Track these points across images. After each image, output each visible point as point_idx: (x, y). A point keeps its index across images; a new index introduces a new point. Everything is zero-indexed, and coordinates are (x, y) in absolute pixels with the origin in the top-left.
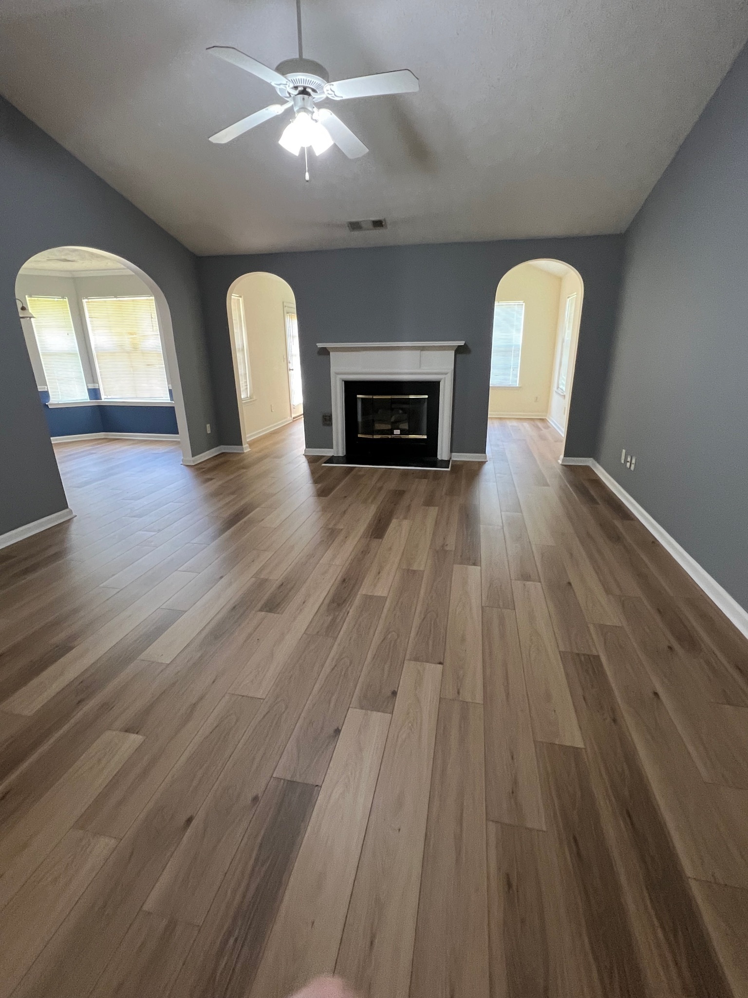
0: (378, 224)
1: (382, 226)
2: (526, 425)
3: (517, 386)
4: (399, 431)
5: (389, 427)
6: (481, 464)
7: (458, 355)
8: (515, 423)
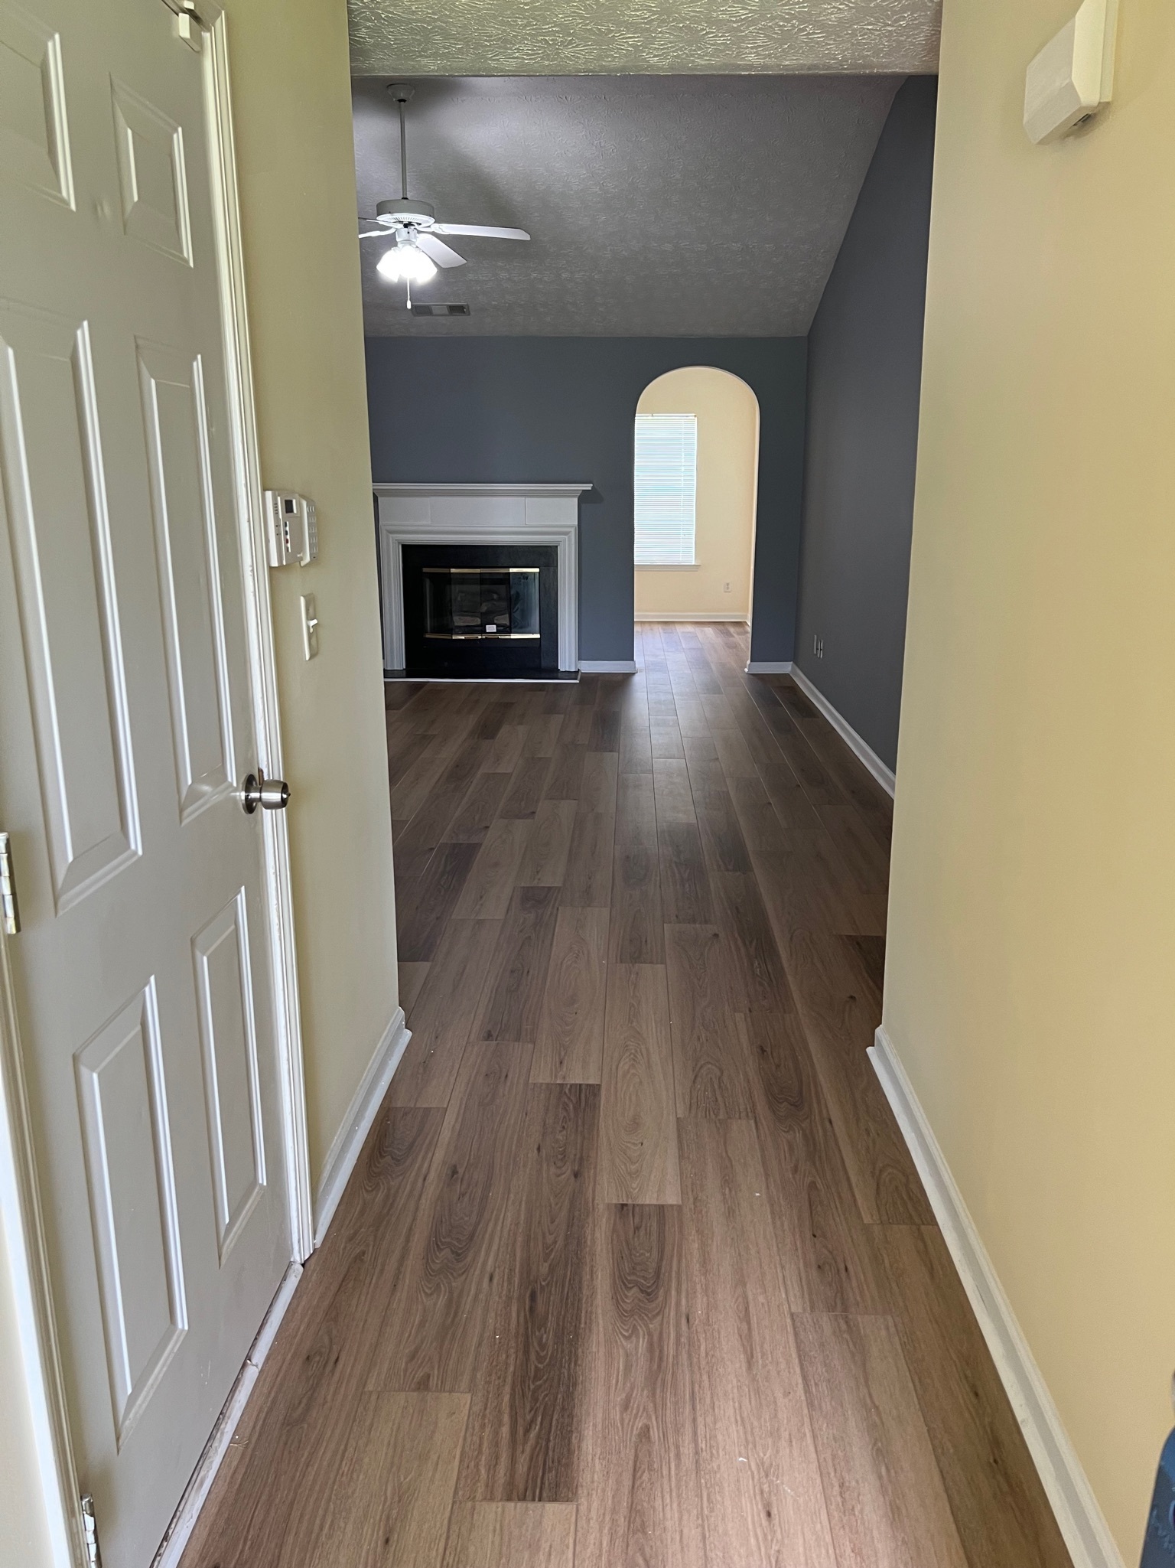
0: (457, 310)
1: (464, 312)
2: (709, 631)
3: (693, 564)
4: (495, 626)
5: (478, 621)
6: (627, 677)
7: (583, 506)
8: (690, 629)
